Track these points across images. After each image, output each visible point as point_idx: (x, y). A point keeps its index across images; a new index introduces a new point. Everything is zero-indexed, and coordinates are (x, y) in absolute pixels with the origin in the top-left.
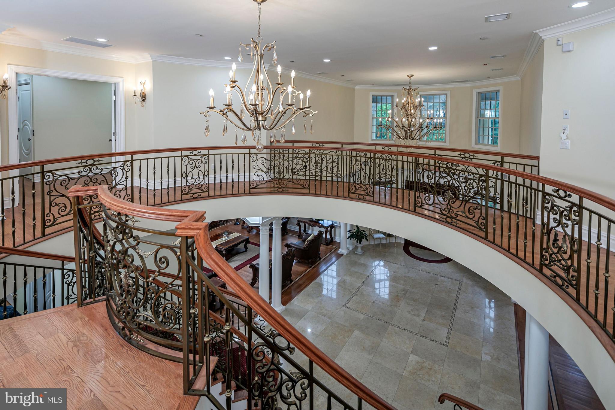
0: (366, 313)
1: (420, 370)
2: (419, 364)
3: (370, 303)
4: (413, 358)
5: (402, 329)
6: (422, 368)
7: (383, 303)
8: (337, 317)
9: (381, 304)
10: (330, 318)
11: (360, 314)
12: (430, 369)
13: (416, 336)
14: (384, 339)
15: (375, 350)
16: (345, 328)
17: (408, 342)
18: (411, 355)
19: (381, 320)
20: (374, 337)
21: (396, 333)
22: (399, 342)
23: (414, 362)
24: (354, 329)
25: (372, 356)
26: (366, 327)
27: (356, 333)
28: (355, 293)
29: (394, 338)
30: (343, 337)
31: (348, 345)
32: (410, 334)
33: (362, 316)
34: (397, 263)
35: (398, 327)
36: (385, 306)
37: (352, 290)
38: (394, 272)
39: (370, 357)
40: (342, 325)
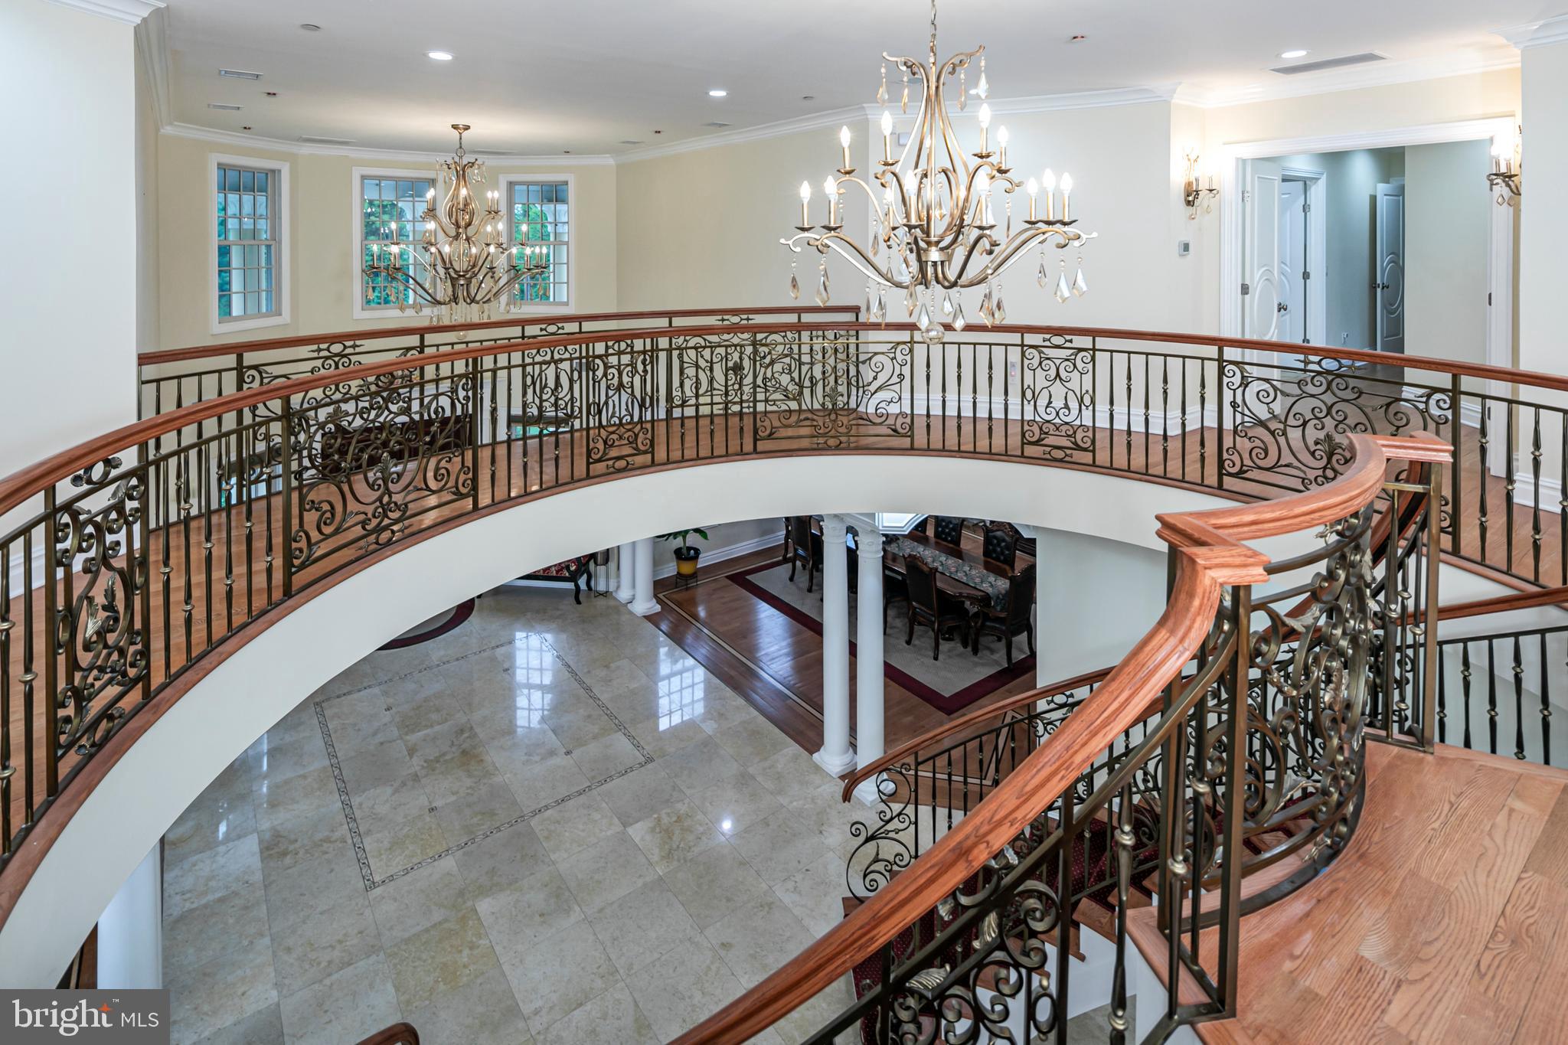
0: (445, 847)
1: (670, 838)
2: (658, 830)
3: (428, 819)
4: (638, 832)
5: (558, 803)
6: (668, 833)
7: (457, 793)
8: (391, 928)
9: (453, 798)
10: (373, 950)
11: (436, 863)
12: (679, 820)
13: (594, 792)
14: (553, 857)
15: (567, 893)
16: (446, 925)
17: (597, 816)
18: (630, 830)
19: (498, 829)
20: (532, 874)
21: (558, 822)
22: (583, 831)
23: (648, 838)
24: (469, 903)
25: (577, 908)
26: (487, 873)
27: (485, 906)
28: (355, 833)
29: (567, 834)
30: (471, 948)
31: (504, 948)
32: (582, 799)
33: (449, 863)
34: (365, 684)
35: (547, 808)
36: (468, 794)
37: (337, 835)
38: (388, 709)
39: (576, 914)
40: (427, 931)
